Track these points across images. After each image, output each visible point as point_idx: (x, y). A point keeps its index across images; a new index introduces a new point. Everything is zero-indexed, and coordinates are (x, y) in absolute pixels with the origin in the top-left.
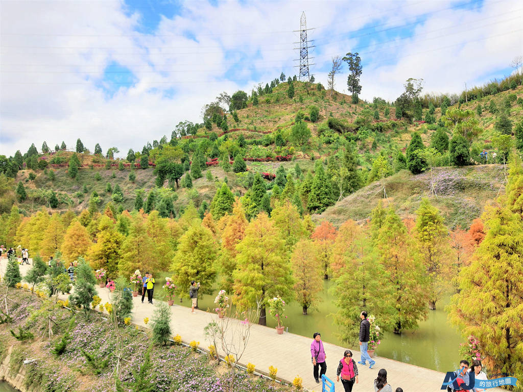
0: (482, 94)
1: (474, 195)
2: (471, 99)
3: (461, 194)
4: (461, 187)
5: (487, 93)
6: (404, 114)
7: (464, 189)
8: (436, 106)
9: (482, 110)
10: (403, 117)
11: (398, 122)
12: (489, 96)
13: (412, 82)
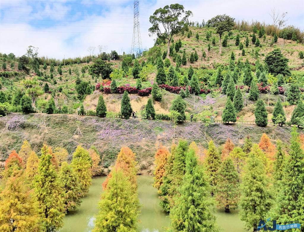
0: (73, 62)
1: (29, 131)
2: (67, 64)
3: (23, 130)
4: (23, 126)
5: (76, 62)
6: (24, 68)
7: (25, 127)
8: (48, 65)
9: (72, 72)
10: (24, 69)
11: (20, 72)
12: (76, 64)
13: (32, 48)
